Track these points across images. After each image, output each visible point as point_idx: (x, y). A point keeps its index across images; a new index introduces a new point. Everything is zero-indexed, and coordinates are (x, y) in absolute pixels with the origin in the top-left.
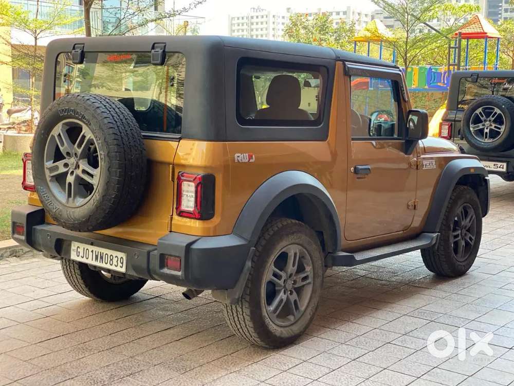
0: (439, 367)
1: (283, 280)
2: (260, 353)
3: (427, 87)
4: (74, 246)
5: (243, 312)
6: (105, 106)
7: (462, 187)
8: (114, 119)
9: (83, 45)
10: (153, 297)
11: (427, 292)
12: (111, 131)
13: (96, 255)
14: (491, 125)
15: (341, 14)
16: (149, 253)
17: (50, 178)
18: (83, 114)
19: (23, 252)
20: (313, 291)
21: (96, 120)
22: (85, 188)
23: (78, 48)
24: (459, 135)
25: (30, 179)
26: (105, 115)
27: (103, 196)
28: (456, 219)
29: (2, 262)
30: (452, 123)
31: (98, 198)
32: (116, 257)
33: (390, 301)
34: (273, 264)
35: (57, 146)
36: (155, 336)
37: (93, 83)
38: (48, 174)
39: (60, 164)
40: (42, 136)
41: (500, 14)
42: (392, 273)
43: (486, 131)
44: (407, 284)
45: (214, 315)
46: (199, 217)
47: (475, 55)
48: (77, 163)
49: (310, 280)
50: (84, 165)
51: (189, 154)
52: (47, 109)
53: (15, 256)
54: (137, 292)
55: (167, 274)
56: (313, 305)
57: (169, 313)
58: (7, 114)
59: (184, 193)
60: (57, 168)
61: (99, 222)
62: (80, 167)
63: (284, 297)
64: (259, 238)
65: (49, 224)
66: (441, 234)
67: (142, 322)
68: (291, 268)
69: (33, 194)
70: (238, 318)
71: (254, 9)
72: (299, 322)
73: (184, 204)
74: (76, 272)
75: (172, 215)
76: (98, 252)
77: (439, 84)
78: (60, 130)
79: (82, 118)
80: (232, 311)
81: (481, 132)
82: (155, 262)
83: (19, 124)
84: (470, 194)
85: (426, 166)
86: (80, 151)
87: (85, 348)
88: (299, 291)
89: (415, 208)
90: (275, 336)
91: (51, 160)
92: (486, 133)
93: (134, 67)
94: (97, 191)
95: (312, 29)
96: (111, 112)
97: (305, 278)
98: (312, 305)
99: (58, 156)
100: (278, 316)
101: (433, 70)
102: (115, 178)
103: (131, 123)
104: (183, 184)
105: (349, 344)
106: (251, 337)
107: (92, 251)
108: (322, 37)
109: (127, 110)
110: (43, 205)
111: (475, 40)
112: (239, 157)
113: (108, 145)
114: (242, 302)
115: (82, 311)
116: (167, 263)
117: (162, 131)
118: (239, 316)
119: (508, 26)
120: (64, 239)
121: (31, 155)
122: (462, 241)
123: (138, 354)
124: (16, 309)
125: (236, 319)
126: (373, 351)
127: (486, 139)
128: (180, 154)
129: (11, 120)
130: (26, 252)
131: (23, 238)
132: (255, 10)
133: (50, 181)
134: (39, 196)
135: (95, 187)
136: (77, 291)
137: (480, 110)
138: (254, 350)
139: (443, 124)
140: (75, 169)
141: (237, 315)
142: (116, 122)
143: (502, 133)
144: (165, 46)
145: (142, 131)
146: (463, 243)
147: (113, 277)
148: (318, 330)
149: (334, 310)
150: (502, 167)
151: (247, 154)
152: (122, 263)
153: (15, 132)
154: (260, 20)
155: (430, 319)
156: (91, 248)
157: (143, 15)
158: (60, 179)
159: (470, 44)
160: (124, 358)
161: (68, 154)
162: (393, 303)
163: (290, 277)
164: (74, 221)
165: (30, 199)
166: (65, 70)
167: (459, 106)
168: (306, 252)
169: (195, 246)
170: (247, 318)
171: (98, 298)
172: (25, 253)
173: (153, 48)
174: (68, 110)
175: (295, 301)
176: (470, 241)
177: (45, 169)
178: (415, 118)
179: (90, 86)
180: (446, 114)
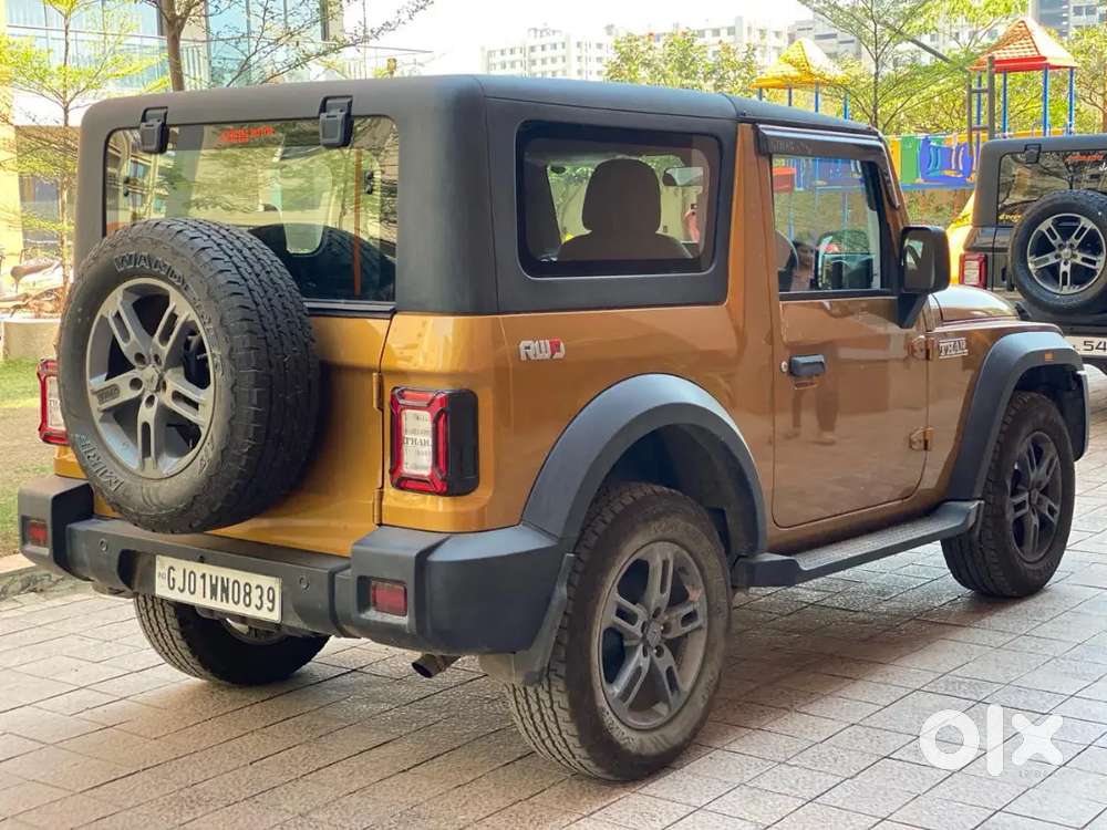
0: (1006, 809)
1: (639, 623)
2: (595, 792)
3: (920, 180)
4: (162, 566)
5: (552, 702)
6: (219, 245)
7: (1027, 397)
8: (240, 273)
9: (163, 111)
10: (345, 671)
11: (962, 634)
12: (236, 301)
13: (212, 585)
14: (1074, 256)
15: (724, 33)
16: (332, 575)
17: (102, 414)
18: (168, 264)
19: (50, 580)
20: (709, 648)
21: (200, 278)
22: (182, 433)
23: (153, 117)
24: (1004, 280)
25: (57, 420)
26: (220, 265)
27: (222, 451)
28: (1016, 467)
29: (6, 605)
30: (986, 256)
31: (211, 455)
32: (258, 587)
33: (881, 660)
34: (615, 589)
35: (115, 341)
36: (354, 762)
37: (193, 198)
38: (96, 407)
39: (122, 380)
40: (80, 320)
41: (1066, 19)
42: (879, 593)
43: (1065, 268)
44: (914, 618)
45: (485, 707)
46: (445, 489)
47: (1021, 107)
48: (161, 377)
49: (701, 621)
50: (176, 381)
51: (414, 347)
52: (89, 257)
53: (34, 591)
54: (309, 660)
55: (375, 622)
56: (711, 678)
57: (383, 707)
58: (11, 278)
59: (407, 435)
60: (114, 391)
61: (215, 509)
62: (168, 384)
63: (645, 663)
64: (583, 531)
65: (103, 518)
66: (987, 503)
67: (323, 732)
68: (657, 595)
69: (66, 453)
70: (542, 715)
71: (535, 30)
72: (680, 718)
73: (410, 462)
74: (169, 622)
75: (382, 487)
76: (217, 578)
77: (947, 173)
78: (118, 303)
79: (169, 275)
80: (527, 702)
81: (1052, 272)
82: (347, 596)
83: (36, 298)
84: (1046, 410)
85: (946, 351)
86: (165, 349)
87: (194, 798)
88: (677, 646)
89: (926, 448)
90: (629, 751)
91: (101, 374)
92: (1065, 273)
93: (282, 158)
94: (209, 437)
95: (663, 65)
96: (234, 259)
97: (690, 617)
98: (708, 677)
99: (117, 363)
100: (633, 707)
101: (932, 144)
102: (249, 409)
103: (280, 282)
104: (403, 417)
105: (796, 763)
106: (574, 757)
107: (203, 576)
108: (685, 82)
109: (270, 252)
110: (88, 476)
111: (1020, 74)
112: (529, 348)
113: (228, 333)
114: (549, 680)
115: (186, 710)
116: (375, 597)
117: (350, 296)
118: (544, 712)
119: (1093, 41)
120: (138, 550)
121: (55, 364)
122: (1032, 516)
123: (317, 807)
124: (40, 712)
125: (537, 717)
126: (852, 778)
127: (1065, 287)
128: (394, 346)
129: (21, 290)
130: (58, 581)
131: (46, 551)
132: (539, 33)
133: (102, 420)
134: (77, 457)
135: (204, 431)
136: (174, 665)
137: (1048, 223)
138: (580, 787)
139: (967, 257)
140: (158, 390)
141: (540, 709)
142: (246, 280)
143: (1099, 273)
144: (351, 102)
145: (305, 299)
146: (1035, 521)
147: (253, 632)
148: (724, 734)
149: (753, 686)
150: (1101, 346)
151: (547, 342)
152: (273, 601)
153: (29, 315)
154: (549, 53)
155: (975, 697)
156: (200, 568)
157: (298, 44)
158: (124, 415)
159: (1010, 84)
160: (286, 817)
161: (140, 357)
162: (888, 663)
163: (654, 616)
164: (160, 510)
165: (59, 463)
166: (126, 170)
167: (1001, 217)
168: (690, 559)
169: (437, 557)
170: (564, 715)
171: (220, 679)
172: (56, 583)
173: (323, 108)
174: (135, 259)
175: (670, 671)
176: (1050, 517)
177: (89, 393)
178: (918, 246)
179: (188, 205)
180: (972, 237)
